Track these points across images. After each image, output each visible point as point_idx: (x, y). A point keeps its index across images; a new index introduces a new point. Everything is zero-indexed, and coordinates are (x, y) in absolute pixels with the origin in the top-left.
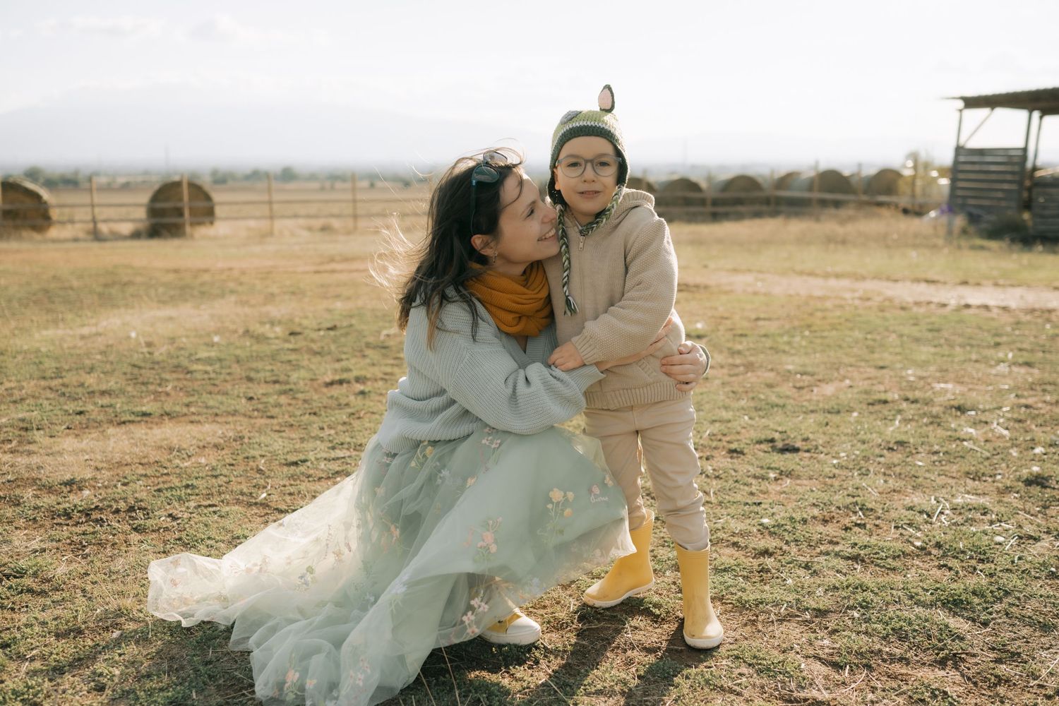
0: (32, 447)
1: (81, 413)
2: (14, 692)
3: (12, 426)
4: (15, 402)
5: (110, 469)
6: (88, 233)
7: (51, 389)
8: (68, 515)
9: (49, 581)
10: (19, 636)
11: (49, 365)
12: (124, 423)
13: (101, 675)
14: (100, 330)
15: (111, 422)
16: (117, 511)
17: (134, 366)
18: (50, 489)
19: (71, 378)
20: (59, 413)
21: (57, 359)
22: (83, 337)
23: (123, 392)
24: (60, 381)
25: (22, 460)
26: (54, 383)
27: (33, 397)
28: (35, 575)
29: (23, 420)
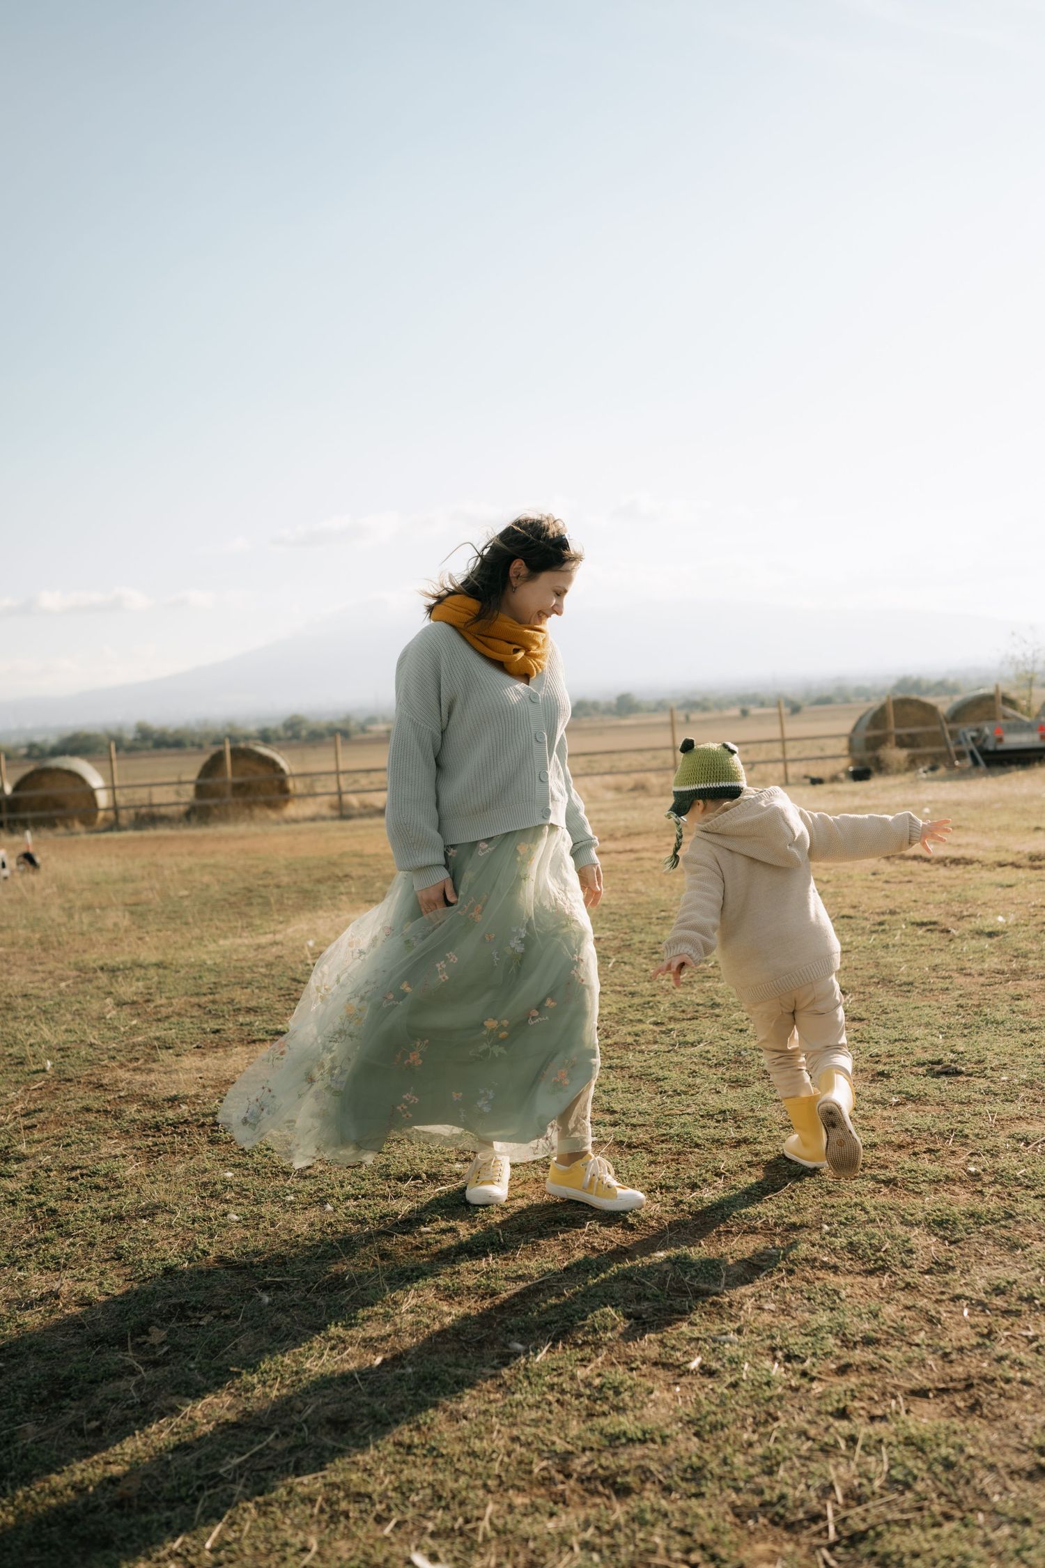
0: (154, 1066)
1: (217, 1031)
2: (53, 1257)
3: (145, 1045)
4: (159, 1020)
5: (213, 1087)
6: (332, 807)
7: (199, 1006)
8: (157, 1128)
9: (115, 1180)
10: (72, 1219)
11: (209, 978)
12: (254, 1042)
13: (122, 1248)
14: (279, 937)
15: (241, 1041)
16: (203, 1125)
17: (294, 980)
18: (153, 1105)
19: (223, 995)
20: (196, 1031)
21: (219, 974)
22: (259, 947)
23: (269, 1008)
24: (211, 997)
25: (139, 1078)
26: (203, 1000)
27: (179, 1015)
28: (106, 1175)
29: (157, 1039)
